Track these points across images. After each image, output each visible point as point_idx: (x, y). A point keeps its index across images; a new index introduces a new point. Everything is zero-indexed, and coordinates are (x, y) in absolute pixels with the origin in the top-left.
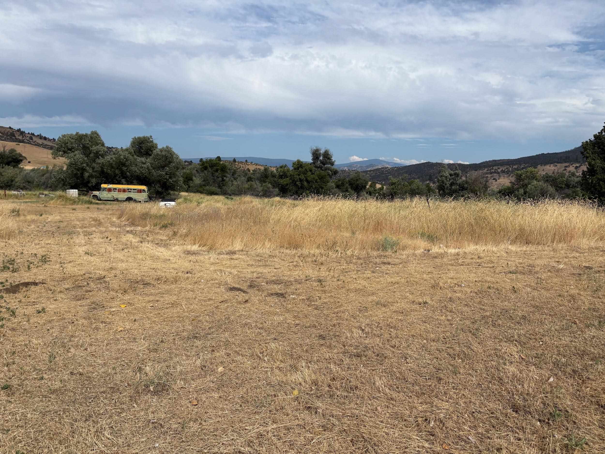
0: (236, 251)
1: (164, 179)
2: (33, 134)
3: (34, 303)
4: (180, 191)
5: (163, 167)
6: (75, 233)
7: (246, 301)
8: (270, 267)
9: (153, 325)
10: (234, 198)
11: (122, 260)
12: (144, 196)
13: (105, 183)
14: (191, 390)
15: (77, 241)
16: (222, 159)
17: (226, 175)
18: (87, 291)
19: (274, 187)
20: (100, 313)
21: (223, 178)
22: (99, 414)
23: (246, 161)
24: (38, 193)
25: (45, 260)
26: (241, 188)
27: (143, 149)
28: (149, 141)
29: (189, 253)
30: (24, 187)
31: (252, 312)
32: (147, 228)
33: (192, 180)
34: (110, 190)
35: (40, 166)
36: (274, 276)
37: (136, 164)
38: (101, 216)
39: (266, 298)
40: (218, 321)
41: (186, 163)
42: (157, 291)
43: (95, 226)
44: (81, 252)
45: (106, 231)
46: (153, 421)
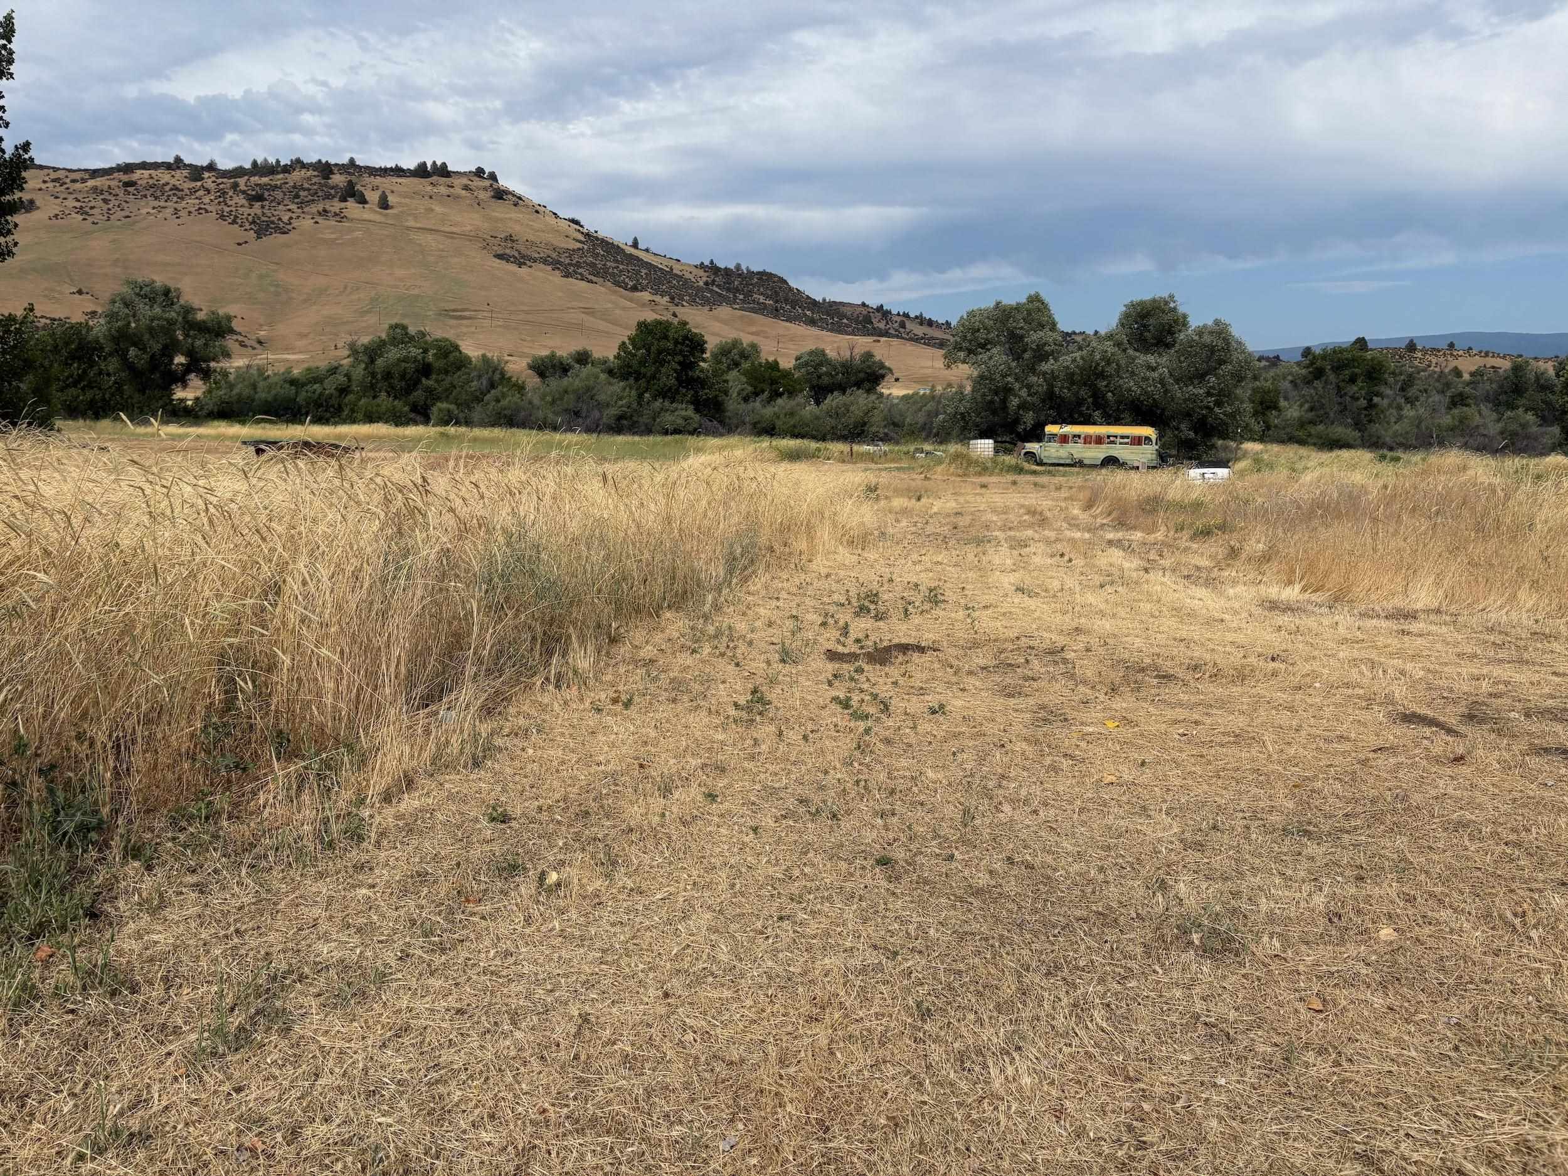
0: (1417, 611)
1: (1201, 408)
2: (906, 315)
3: (922, 691)
4: (1243, 439)
5: (1201, 376)
6: (989, 541)
7: (1459, 759)
8: (1537, 668)
9: (1190, 782)
10: (1404, 456)
11: (1101, 611)
12: (1148, 453)
13: (1054, 423)
14: (1301, 968)
15: (997, 561)
16: (1370, 346)
17: (1382, 389)
18: (1026, 678)
19: (1544, 421)
20: (1059, 732)
21: (1371, 400)
22: (1077, 968)
23: (1451, 345)
24: (912, 448)
25: (934, 598)
26: (1427, 428)
27: (1149, 331)
28: (1166, 308)
29: (1274, 606)
30: (886, 434)
31: (1478, 794)
32: (1159, 536)
33: (1275, 407)
34: (1064, 439)
35: (919, 386)
36: (1553, 697)
37: (1133, 372)
38: (1043, 502)
39: (1527, 758)
40: (1373, 802)
41: (1264, 363)
42: (1193, 699)
43: (1031, 526)
44: (1006, 585)
45: (1057, 540)
46: (1208, 1020)
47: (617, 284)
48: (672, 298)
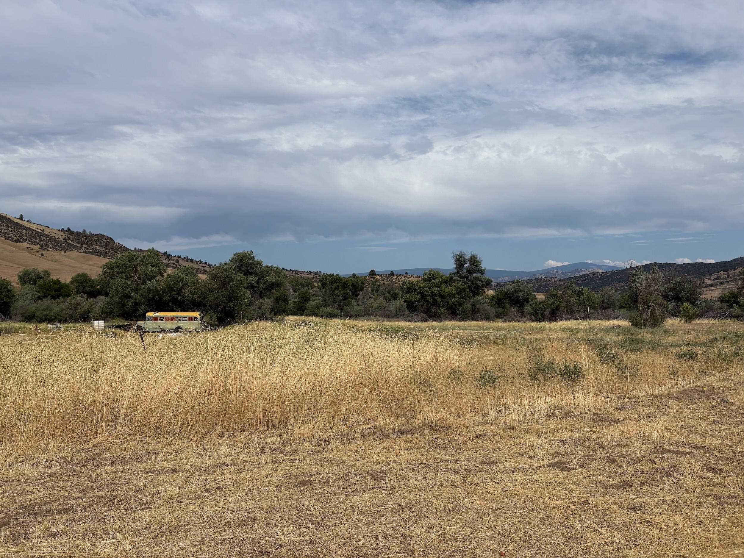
2: (179, 257)
12: (196, 324)
13: (151, 311)
16: (377, 274)
23: (407, 273)
34: (156, 319)
47: (7, 238)
48: (42, 246)
